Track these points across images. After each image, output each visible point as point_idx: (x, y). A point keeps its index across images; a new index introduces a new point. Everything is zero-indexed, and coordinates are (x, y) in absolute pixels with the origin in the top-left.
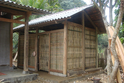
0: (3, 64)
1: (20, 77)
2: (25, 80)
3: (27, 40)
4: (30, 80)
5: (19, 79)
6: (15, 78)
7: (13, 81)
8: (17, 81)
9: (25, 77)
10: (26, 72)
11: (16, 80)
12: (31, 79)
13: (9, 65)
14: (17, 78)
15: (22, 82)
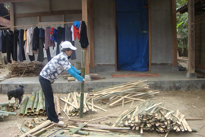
0: (163, 62)
1: (179, 81)
2: (189, 87)
3: (193, 21)
4: (196, 88)
5: (177, 85)
6: (170, 82)
7: (168, 86)
8: (175, 86)
9: (187, 82)
10: (190, 74)
11: (172, 85)
12: (199, 86)
13: (171, 64)
14: (174, 83)
15: (182, 89)
